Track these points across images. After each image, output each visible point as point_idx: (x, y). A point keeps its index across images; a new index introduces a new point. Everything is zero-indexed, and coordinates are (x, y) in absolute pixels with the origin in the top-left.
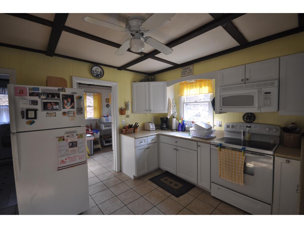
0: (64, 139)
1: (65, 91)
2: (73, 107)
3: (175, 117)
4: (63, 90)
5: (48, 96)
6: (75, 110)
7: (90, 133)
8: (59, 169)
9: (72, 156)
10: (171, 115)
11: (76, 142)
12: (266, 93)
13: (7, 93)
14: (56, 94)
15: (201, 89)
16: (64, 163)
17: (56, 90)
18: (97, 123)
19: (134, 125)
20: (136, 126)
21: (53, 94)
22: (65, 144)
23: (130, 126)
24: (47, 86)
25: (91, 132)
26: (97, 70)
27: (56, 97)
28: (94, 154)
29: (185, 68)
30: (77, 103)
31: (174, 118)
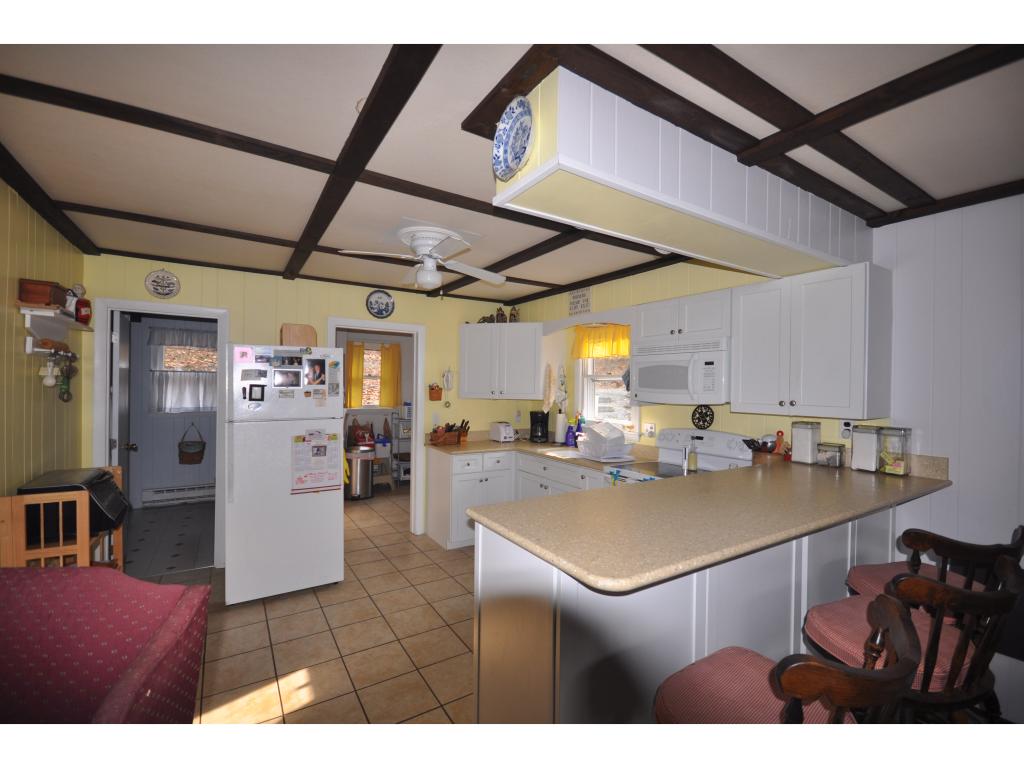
0: (304, 440)
1: (310, 353)
2: (323, 382)
3: (563, 411)
4: (308, 351)
5: (283, 363)
6: (325, 387)
7: (368, 443)
8: (295, 492)
9: (317, 472)
10: (551, 405)
11: (325, 447)
12: (707, 363)
13: (195, 343)
14: (297, 358)
15: (615, 343)
16: (303, 482)
17: (295, 352)
18: (386, 420)
19: (459, 424)
20: (464, 429)
21: (292, 358)
22: (306, 447)
23: (449, 428)
24: (281, 344)
25: (369, 440)
26: (380, 300)
27: (296, 364)
28: (372, 497)
29: (576, 293)
30: (330, 374)
31: (560, 412)
